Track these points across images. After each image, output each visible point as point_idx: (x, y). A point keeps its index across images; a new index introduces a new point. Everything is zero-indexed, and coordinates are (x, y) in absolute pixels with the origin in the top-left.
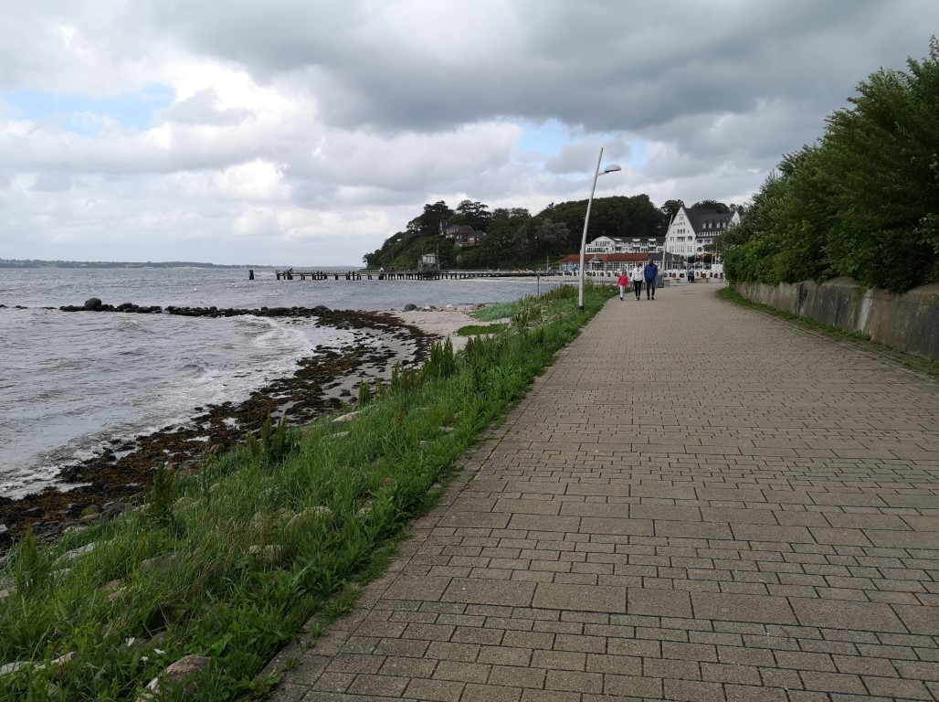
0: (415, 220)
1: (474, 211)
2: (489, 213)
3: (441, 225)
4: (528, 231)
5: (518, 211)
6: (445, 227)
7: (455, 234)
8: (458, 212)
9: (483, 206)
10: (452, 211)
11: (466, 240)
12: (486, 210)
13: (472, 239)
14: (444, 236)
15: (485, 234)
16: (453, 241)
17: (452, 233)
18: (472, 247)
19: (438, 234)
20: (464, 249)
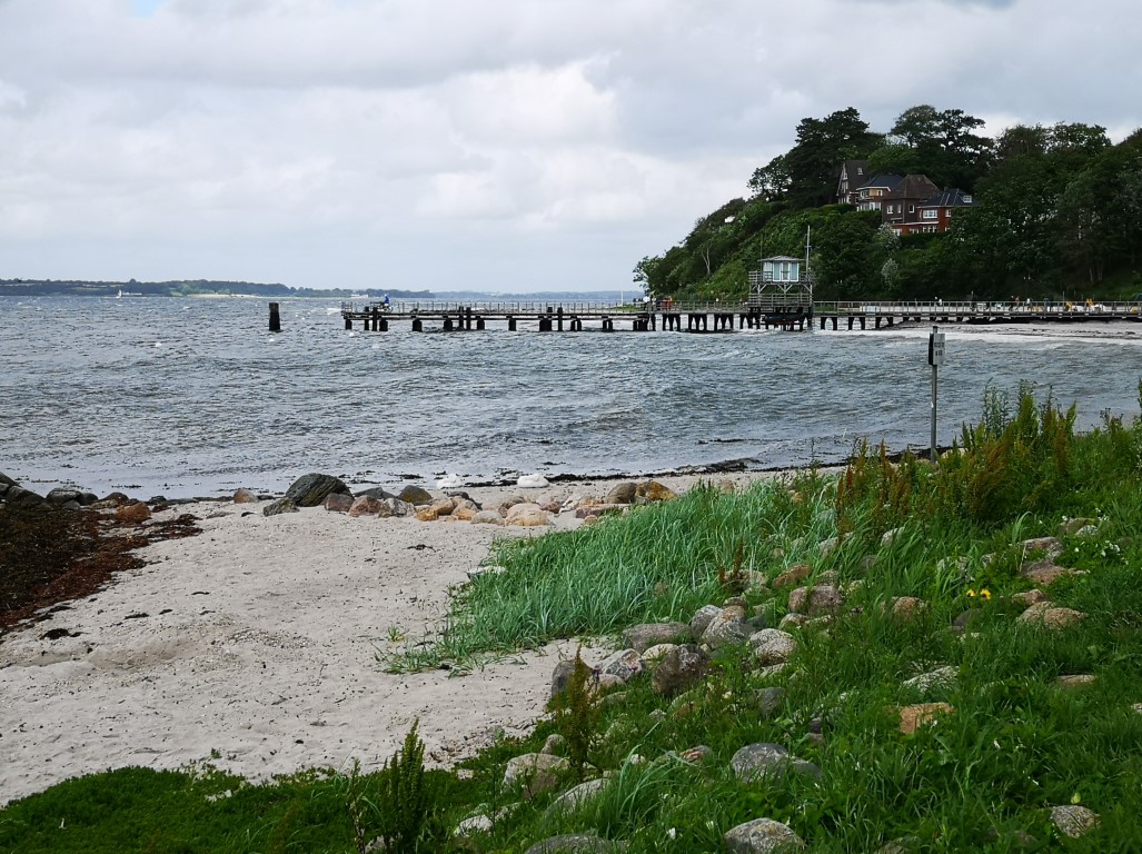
0: (772, 164)
1: (944, 135)
2: (985, 141)
3: (844, 176)
4: (1096, 187)
5: (1072, 132)
6: (855, 182)
7: (885, 201)
8: (895, 140)
9: (970, 122)
10: (878, 137)
11: (915, 217)
12: (977, 132)
13: (930, 215)
14: (852, 207)
15: (968, 200)
16: (876, 219)
17: (876, 199)
18: (930, 236)
19: (835, 200)
20: (906, 241)
